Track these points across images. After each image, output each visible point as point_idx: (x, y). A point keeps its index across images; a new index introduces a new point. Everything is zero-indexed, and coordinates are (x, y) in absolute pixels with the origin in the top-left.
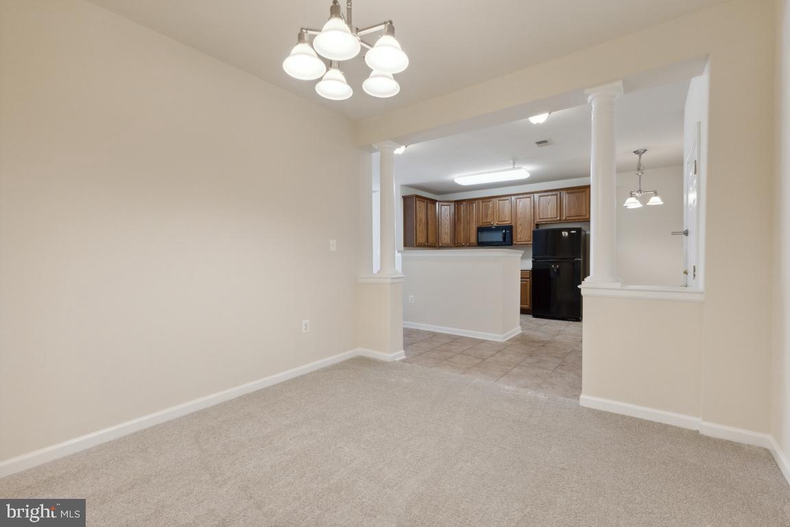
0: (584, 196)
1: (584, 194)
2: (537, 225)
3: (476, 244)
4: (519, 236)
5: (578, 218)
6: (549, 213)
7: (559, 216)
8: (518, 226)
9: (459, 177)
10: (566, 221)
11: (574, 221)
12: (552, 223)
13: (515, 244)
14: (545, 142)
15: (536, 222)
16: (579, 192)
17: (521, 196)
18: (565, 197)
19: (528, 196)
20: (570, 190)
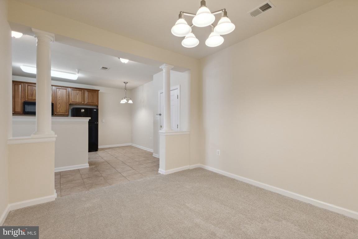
0: (95, 94)
1: (95, 93)
2: (70, 105)
3: (22, 113)
4: (58, 110)
5: (93, 104)
6: (78, 99)
7: (83, 101)
8: (58, 104)
9: (23, 65)
10: (86, 105)
11: (90, 105)
12: (79, 104)
13: (55, 114)
14: (107, 68)
15: (69, 103)
16: (93, 92)
17: (60, 88)
18: (86, 93)
19: (65, 88)
20: (89, 90)
